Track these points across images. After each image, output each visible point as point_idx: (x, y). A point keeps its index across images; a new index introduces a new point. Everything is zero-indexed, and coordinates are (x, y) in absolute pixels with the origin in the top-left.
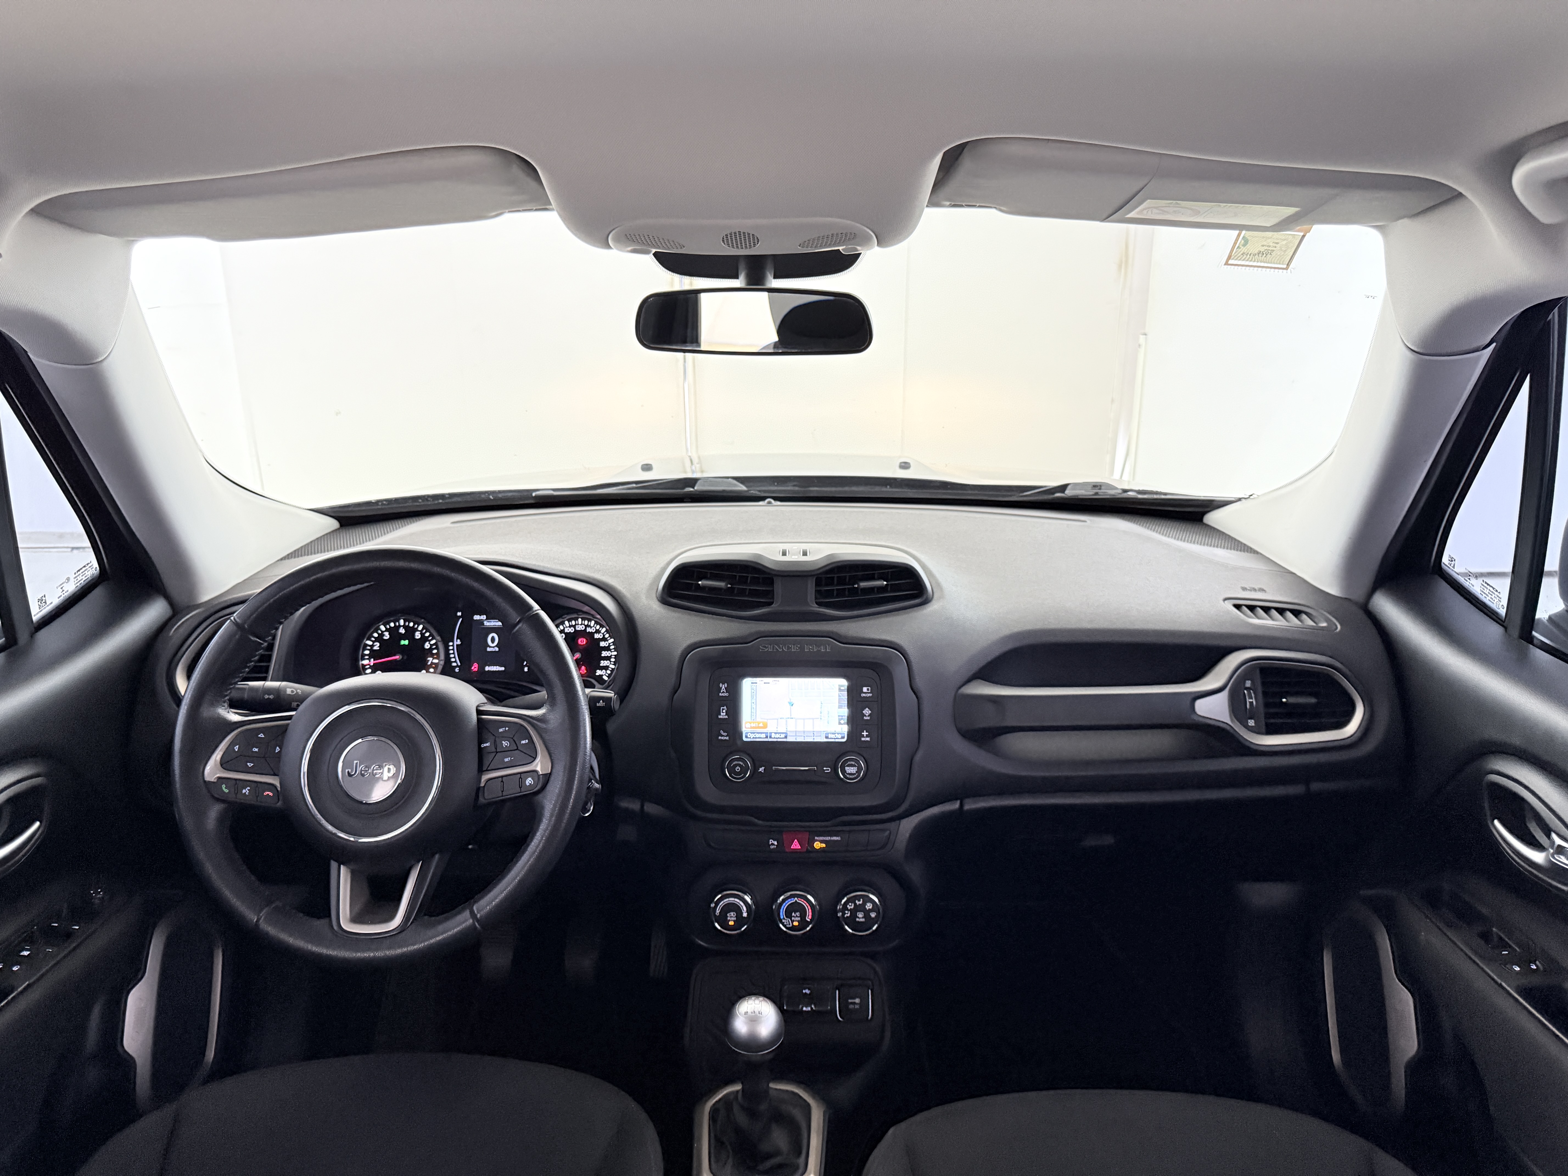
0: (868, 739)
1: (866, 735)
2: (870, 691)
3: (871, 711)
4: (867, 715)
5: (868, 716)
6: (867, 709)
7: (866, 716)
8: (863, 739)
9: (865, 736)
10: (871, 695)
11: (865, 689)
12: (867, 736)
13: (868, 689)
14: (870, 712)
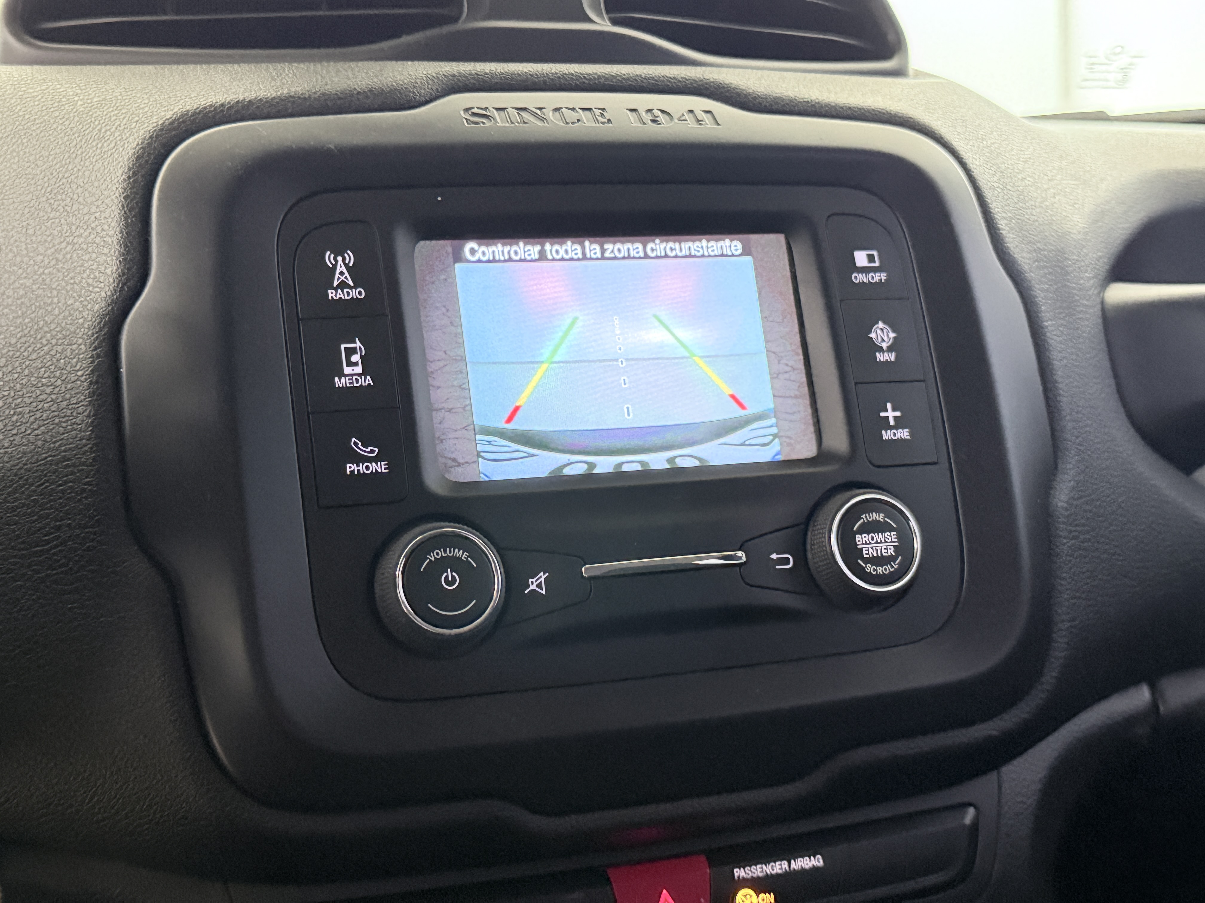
0: (904, 434)
1: (895, 418)
2: (877, 264)
3: (894, 331)
4: (884, 345)
5: (890, 349)
6: (881, 325)
7: (881, 349)
8: (887, 435)
9: (892, 423)
10: (883, 276)
11: (861, 258)
12: (900, 423)
13: (871, 258)
14: (892, 335)
